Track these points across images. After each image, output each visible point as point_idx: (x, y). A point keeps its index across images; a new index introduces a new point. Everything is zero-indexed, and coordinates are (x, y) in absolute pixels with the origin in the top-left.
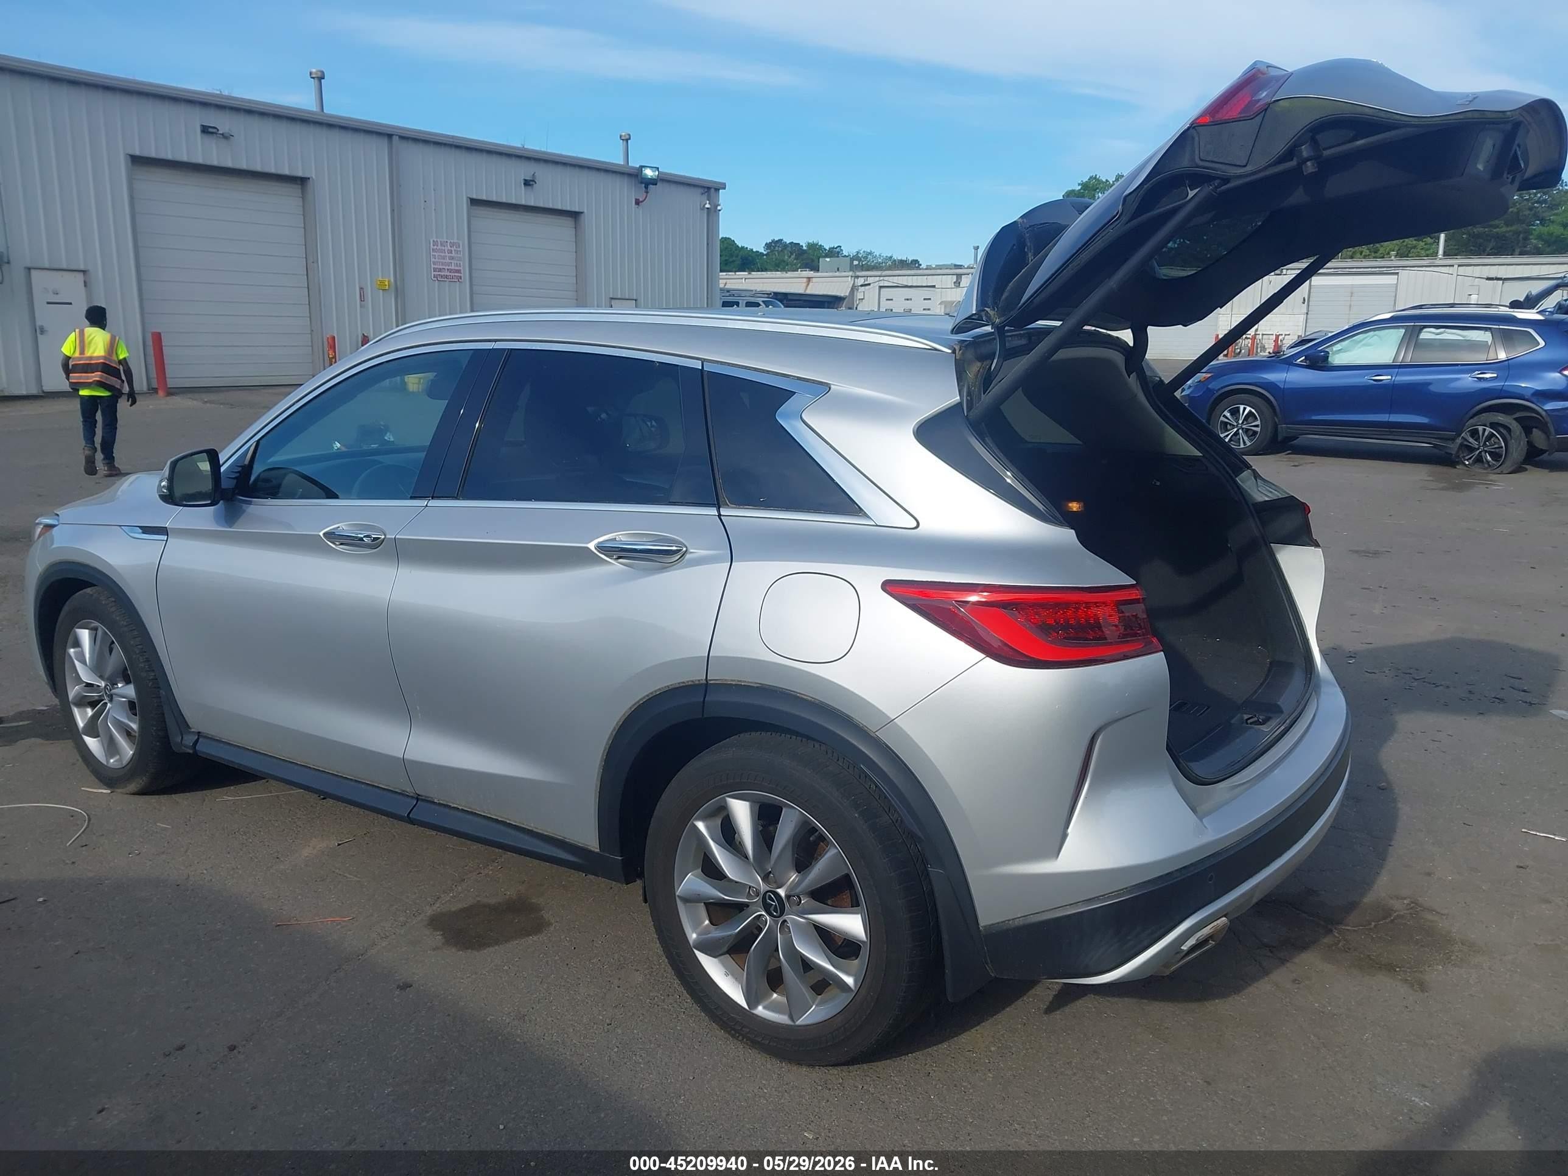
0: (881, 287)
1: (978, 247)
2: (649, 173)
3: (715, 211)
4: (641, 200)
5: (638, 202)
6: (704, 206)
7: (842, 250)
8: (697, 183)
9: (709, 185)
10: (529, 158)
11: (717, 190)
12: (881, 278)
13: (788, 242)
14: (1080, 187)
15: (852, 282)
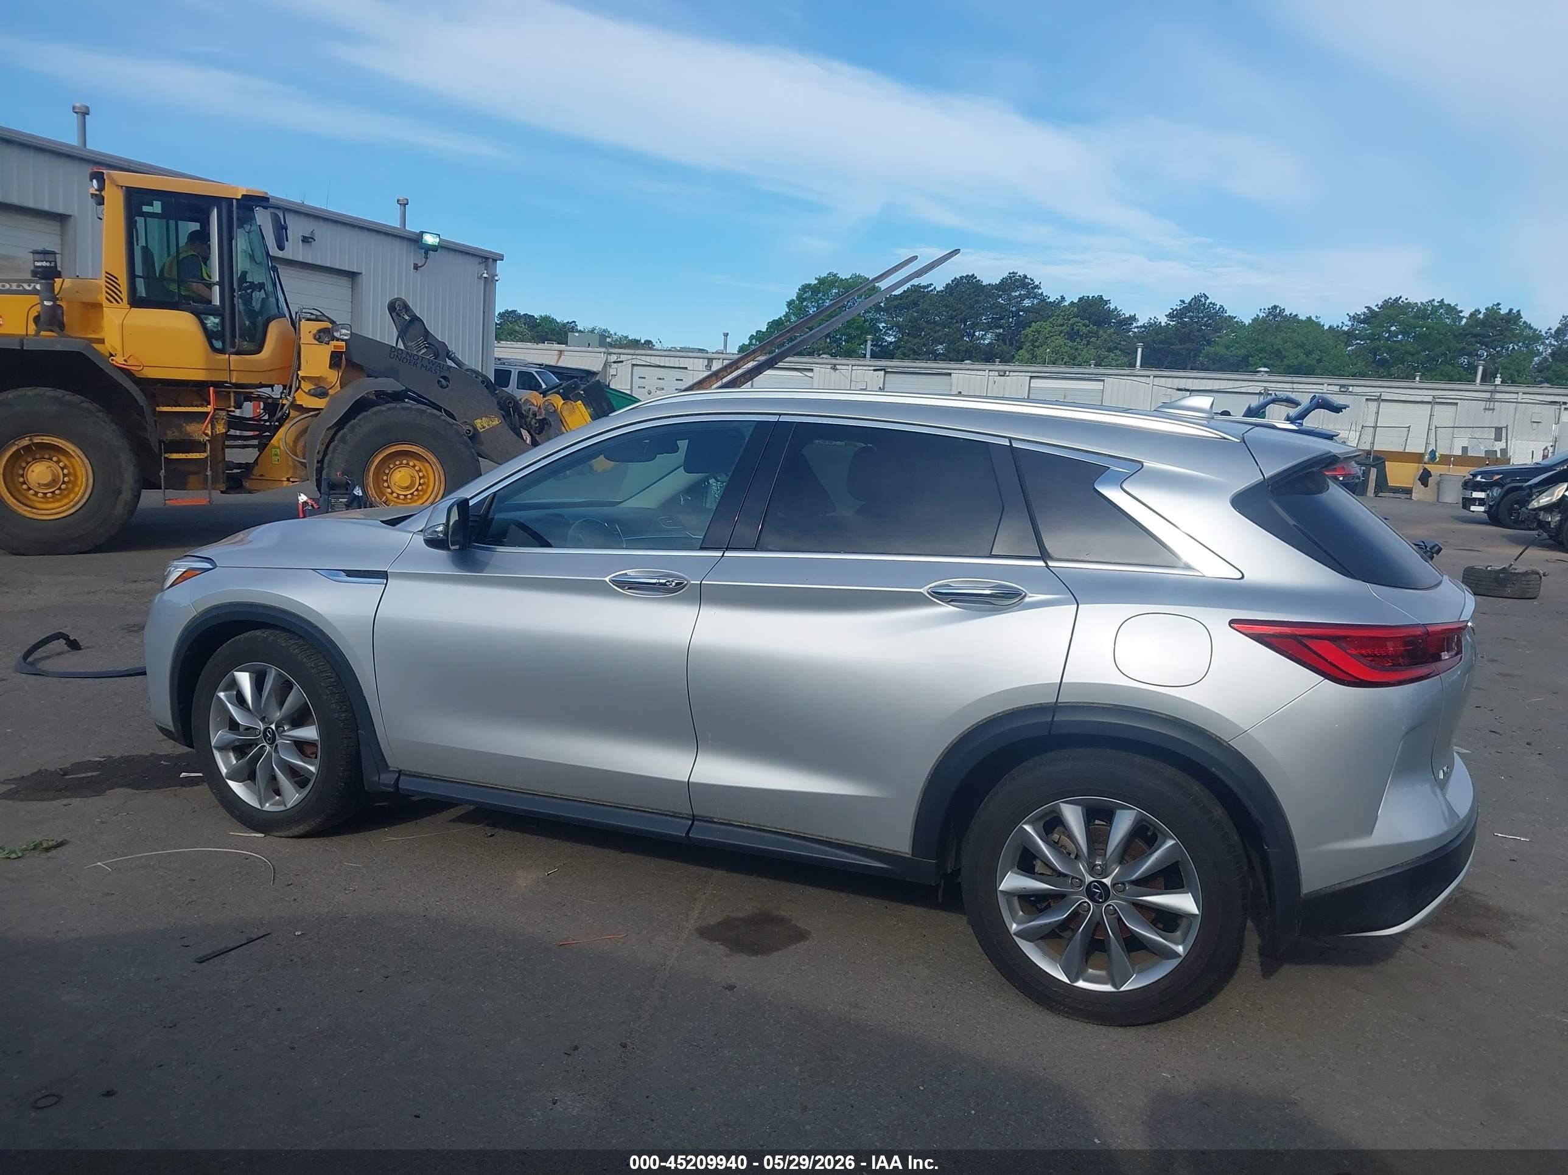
0: (633, 365)
1: (728, 334)
2: (430, 239)
3: (492, 281)
4: (419, 265)
5: (416, 267)
6: (482, 275)
7: (576, 325)
8: (476, 252)
9: (489, 255)
10: (307, 215)
11: (495, 261)
12: (634, 357)
13: (522, 314)
14: (816, 282)
15: (605, 359)
